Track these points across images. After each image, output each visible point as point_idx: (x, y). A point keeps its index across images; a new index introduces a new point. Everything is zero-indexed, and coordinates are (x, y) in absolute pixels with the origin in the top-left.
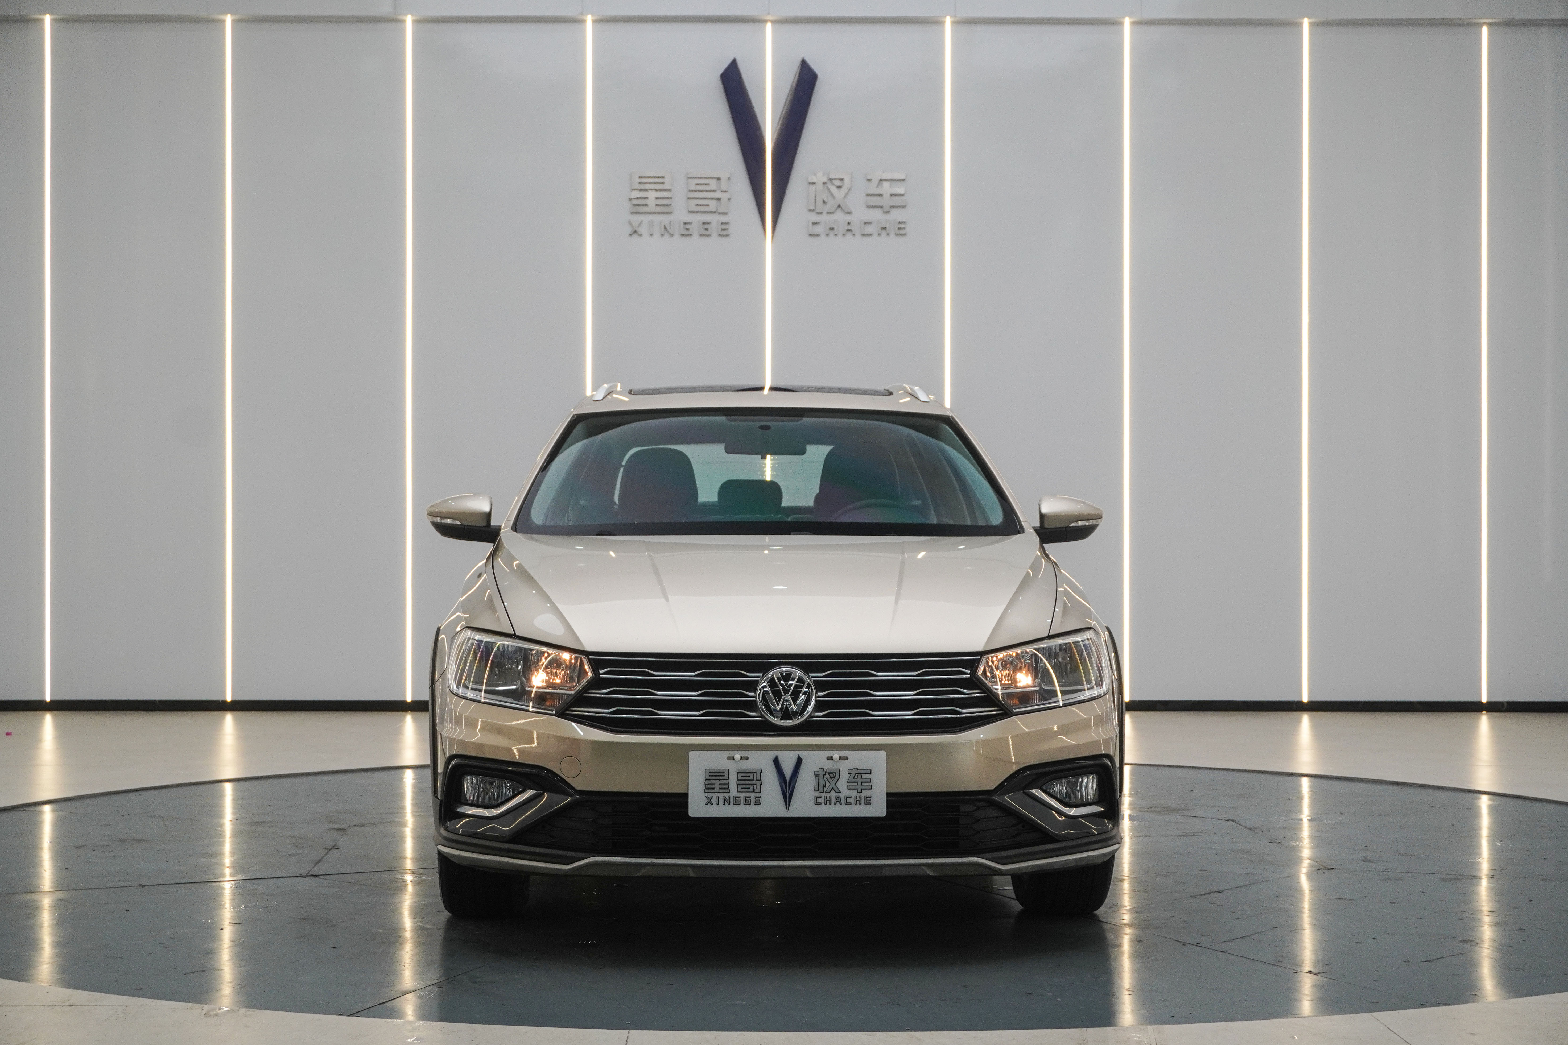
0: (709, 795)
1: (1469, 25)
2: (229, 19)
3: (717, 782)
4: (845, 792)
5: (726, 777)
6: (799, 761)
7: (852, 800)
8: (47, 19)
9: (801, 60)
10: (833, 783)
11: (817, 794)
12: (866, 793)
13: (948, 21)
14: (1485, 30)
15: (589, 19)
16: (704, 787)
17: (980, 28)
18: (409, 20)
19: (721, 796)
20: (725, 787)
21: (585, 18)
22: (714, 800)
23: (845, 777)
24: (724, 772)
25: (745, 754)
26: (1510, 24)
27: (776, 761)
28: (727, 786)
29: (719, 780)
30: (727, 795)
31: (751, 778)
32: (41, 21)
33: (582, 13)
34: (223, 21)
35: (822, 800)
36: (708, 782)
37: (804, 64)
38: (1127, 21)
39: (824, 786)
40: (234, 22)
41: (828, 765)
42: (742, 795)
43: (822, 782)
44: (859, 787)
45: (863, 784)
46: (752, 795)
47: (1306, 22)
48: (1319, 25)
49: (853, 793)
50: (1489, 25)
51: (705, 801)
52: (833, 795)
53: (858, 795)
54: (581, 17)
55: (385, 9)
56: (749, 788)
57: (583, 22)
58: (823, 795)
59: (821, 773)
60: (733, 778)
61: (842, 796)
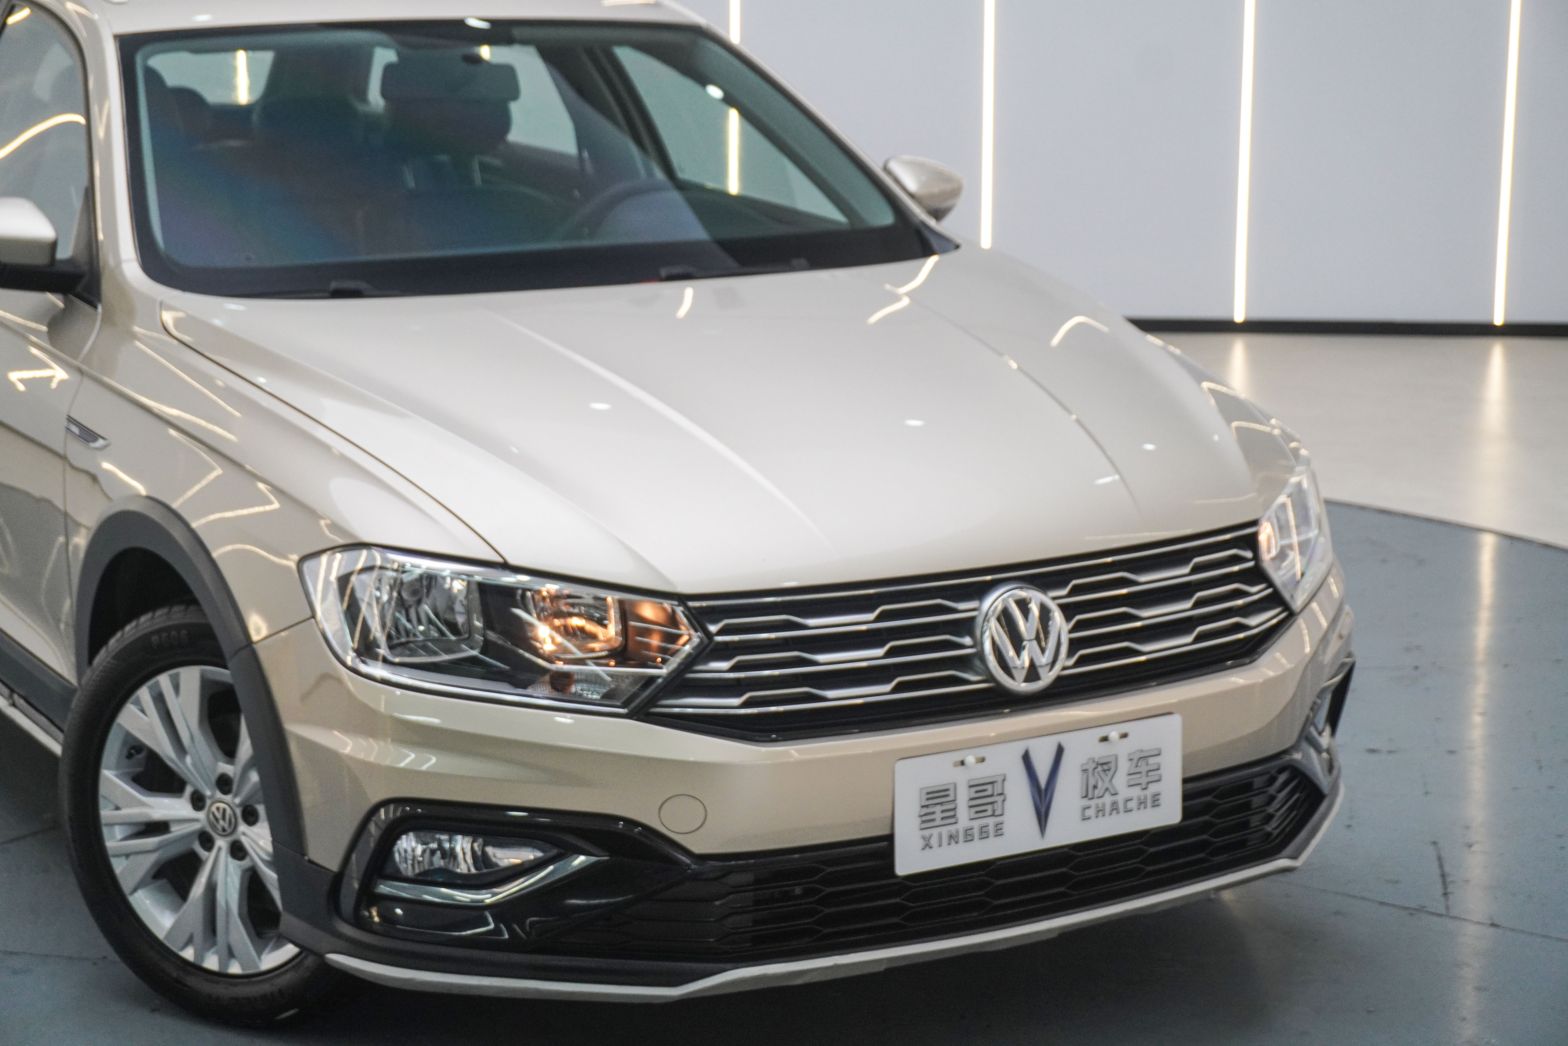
0: (927, 833)
3: (938, 809)
4: (1124, 792)
5: (951, 798)
6: (1060, 751)
7: (1132, 805)
10: (1107, 779)
11: (1086, 802)
12: (1153, 788)
16: (919, 820)
19: (945, 831)
20: (951, 816)
22: (934, 841)
23: (1124, 766)
24: (947, 790)
25: (981, 752)
27: (1026, 758)
28: (951, 813)
29: (941, 804)
30: (952, 828)
31: (989, 793)
35: (1090, 812)
36: (925, 811)
39: (1095, 787)
41: (1101, 752)
42: (977, 824)
43: (1092, 782)
44: (1144, 780)
45: (1150, 774)
46: (991, 821)
49: (1136, 792)
51: (922, 843)
52: (1108, 799)
53: (1142, 794)
56: (985, 811)
58: (1093, 803)
59: (1091, 766)
60: (963, 797)
61: (1120, 799)
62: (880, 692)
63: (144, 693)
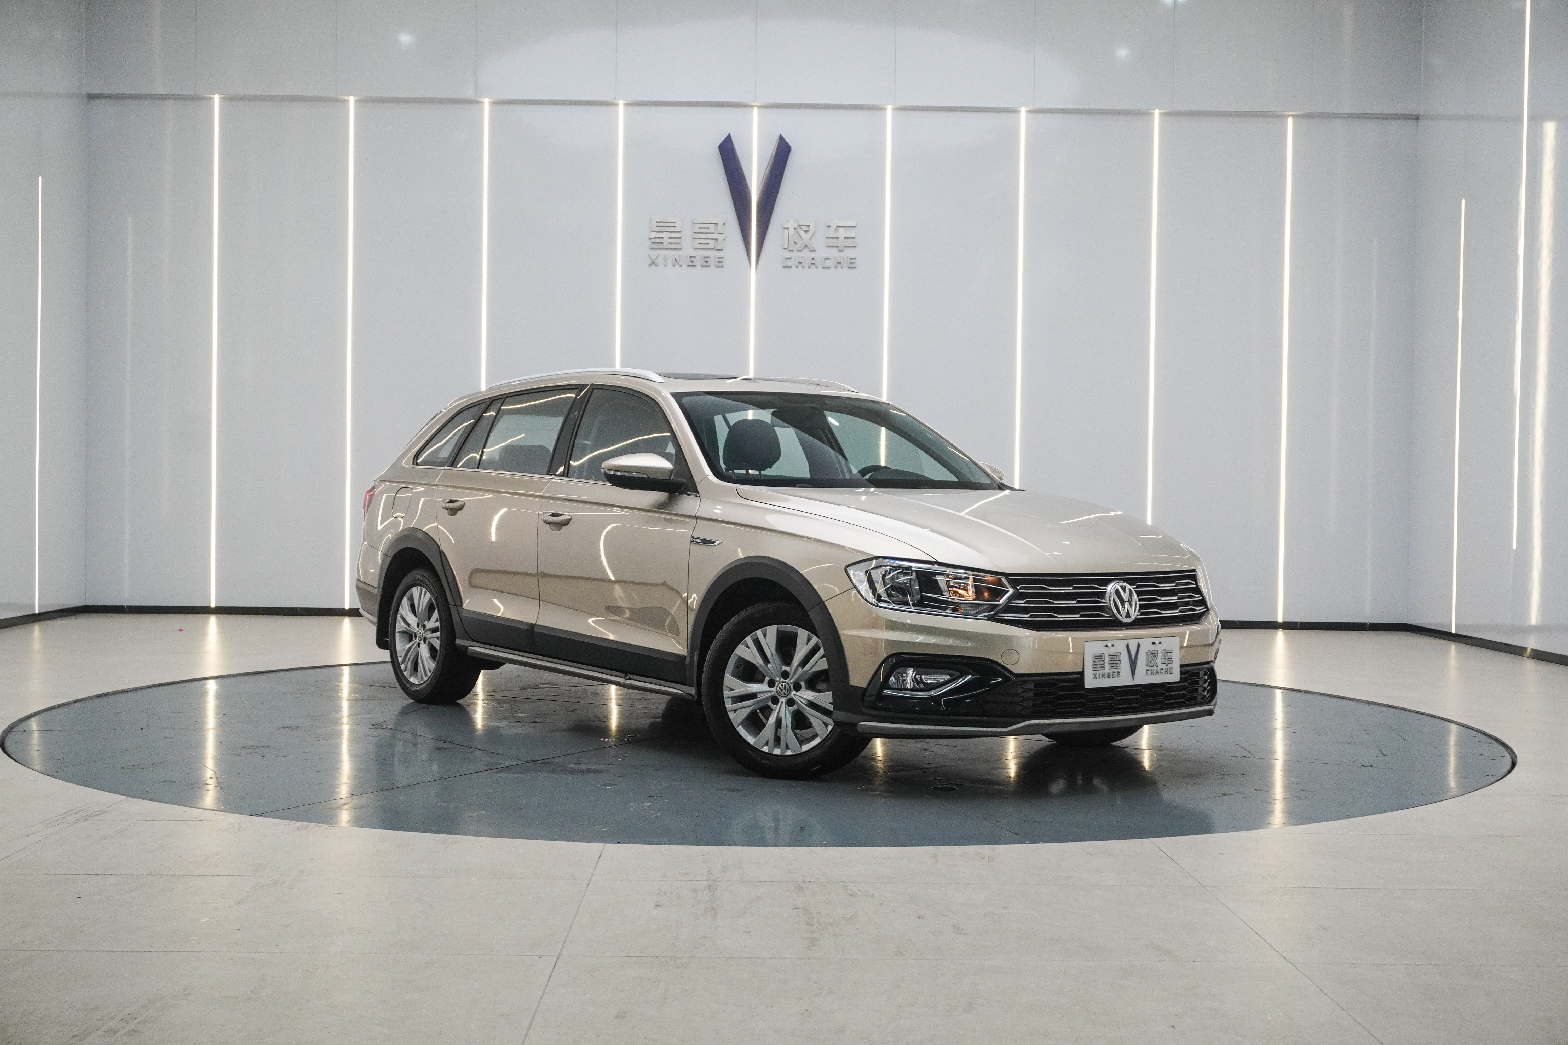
0: (1095, 672)
1: (1278, 117)
2: (352, 99)
3: (1099, 663)
4: (1161, 666)
5: (1103, 660)
6: (1139, 645)
7: (1163, 671)
8: (217, 98)
9: (779, 135)
10: (1154, 660)
11: (1147, 668)
12: (1170, 666)
13: (889, 108)
14: (1290, 120)
15: (621, 103)
16: (1092, 667)
17: (914, 114)
18: (487, 102)
19: (1101, 672)
20: (1103, 667)
21: (618, 102)
22: (1097, 676)
23: (1160, 656)
24: (1101, 656)
25: (1114, 642)
26: (1310, 116)
27: (1128, 647)
28: (1103, 666)
29: (1099, 661)
30: (1103, 672)
31: (1115, 659)
32: (211, 99)
33: (615, 99)
34: (348, 101)
35: (1149, 672)
36: (1094, 663)
37: (781, 138)
38: (1023, 110)
39: (1151, 662)
40: (356, 101)
41: (1152, 648)
42: (1111, 671)
43: (1149, 661)
44: (1167, 662)
45: (1169, 660)
46: (1116, 671)
47: (1157, 113)
48: (1167, 115)
49: (1164, 666)
50: (1293, 116)
51: (1093, 676)
52: (1155, 668)
53: (1166, 667)
54: (614, 102)
55: (469, 93)
56: (1114, 666)
57: (616, 105)
58: (1150, 669)
59: (1149, 654)
60: (1107, 659)
61: (1159, 668)
62: (1076, 617)
63: (749, 640)
